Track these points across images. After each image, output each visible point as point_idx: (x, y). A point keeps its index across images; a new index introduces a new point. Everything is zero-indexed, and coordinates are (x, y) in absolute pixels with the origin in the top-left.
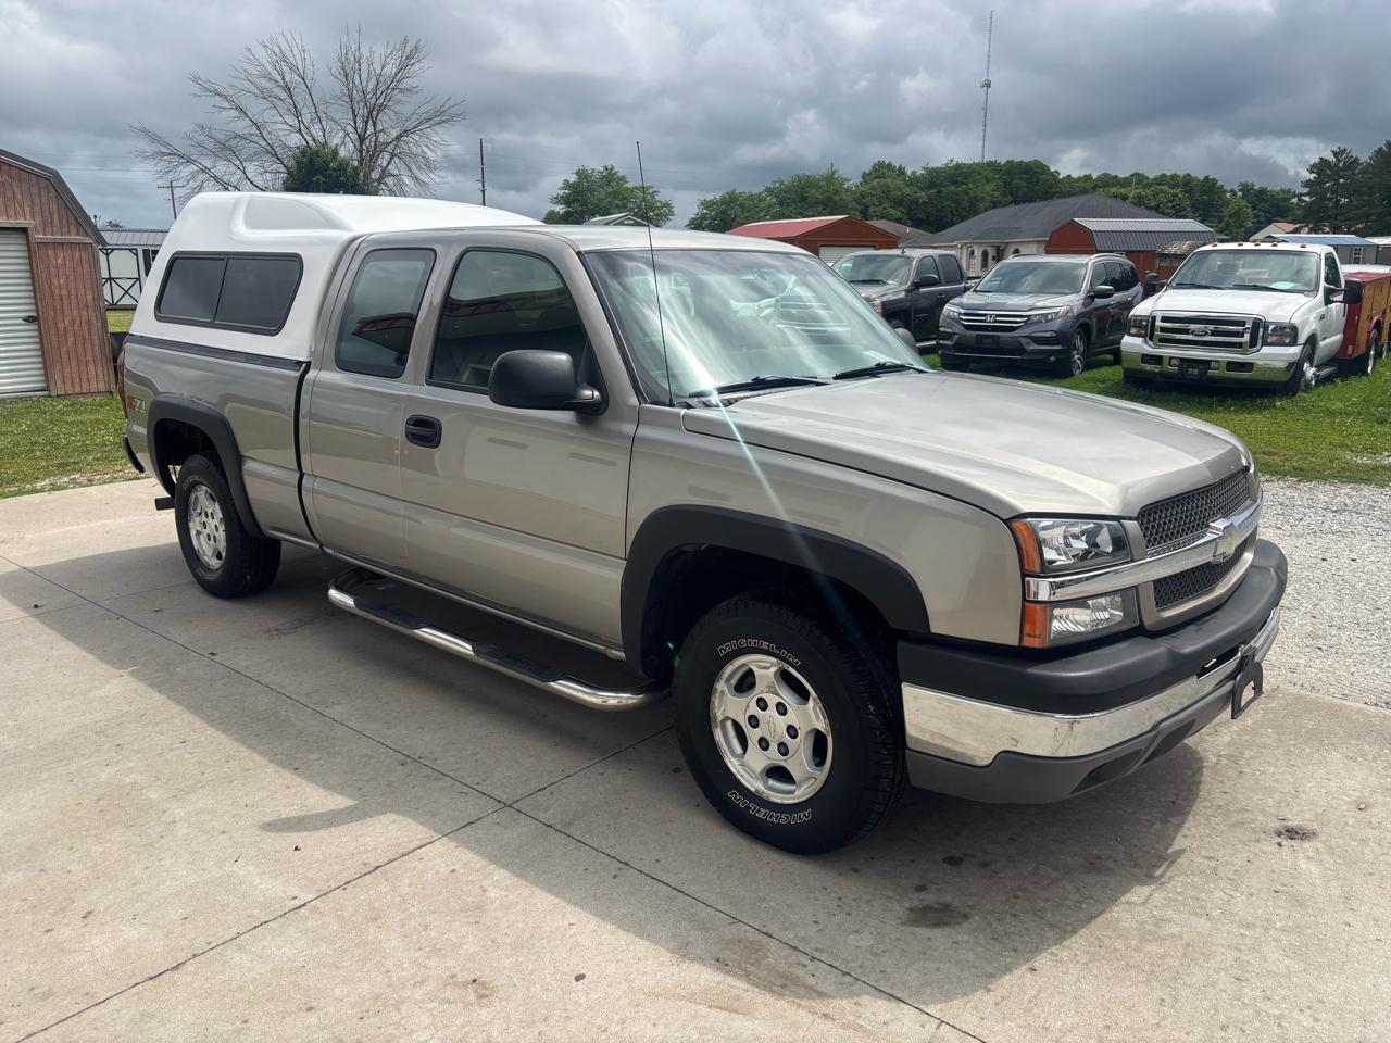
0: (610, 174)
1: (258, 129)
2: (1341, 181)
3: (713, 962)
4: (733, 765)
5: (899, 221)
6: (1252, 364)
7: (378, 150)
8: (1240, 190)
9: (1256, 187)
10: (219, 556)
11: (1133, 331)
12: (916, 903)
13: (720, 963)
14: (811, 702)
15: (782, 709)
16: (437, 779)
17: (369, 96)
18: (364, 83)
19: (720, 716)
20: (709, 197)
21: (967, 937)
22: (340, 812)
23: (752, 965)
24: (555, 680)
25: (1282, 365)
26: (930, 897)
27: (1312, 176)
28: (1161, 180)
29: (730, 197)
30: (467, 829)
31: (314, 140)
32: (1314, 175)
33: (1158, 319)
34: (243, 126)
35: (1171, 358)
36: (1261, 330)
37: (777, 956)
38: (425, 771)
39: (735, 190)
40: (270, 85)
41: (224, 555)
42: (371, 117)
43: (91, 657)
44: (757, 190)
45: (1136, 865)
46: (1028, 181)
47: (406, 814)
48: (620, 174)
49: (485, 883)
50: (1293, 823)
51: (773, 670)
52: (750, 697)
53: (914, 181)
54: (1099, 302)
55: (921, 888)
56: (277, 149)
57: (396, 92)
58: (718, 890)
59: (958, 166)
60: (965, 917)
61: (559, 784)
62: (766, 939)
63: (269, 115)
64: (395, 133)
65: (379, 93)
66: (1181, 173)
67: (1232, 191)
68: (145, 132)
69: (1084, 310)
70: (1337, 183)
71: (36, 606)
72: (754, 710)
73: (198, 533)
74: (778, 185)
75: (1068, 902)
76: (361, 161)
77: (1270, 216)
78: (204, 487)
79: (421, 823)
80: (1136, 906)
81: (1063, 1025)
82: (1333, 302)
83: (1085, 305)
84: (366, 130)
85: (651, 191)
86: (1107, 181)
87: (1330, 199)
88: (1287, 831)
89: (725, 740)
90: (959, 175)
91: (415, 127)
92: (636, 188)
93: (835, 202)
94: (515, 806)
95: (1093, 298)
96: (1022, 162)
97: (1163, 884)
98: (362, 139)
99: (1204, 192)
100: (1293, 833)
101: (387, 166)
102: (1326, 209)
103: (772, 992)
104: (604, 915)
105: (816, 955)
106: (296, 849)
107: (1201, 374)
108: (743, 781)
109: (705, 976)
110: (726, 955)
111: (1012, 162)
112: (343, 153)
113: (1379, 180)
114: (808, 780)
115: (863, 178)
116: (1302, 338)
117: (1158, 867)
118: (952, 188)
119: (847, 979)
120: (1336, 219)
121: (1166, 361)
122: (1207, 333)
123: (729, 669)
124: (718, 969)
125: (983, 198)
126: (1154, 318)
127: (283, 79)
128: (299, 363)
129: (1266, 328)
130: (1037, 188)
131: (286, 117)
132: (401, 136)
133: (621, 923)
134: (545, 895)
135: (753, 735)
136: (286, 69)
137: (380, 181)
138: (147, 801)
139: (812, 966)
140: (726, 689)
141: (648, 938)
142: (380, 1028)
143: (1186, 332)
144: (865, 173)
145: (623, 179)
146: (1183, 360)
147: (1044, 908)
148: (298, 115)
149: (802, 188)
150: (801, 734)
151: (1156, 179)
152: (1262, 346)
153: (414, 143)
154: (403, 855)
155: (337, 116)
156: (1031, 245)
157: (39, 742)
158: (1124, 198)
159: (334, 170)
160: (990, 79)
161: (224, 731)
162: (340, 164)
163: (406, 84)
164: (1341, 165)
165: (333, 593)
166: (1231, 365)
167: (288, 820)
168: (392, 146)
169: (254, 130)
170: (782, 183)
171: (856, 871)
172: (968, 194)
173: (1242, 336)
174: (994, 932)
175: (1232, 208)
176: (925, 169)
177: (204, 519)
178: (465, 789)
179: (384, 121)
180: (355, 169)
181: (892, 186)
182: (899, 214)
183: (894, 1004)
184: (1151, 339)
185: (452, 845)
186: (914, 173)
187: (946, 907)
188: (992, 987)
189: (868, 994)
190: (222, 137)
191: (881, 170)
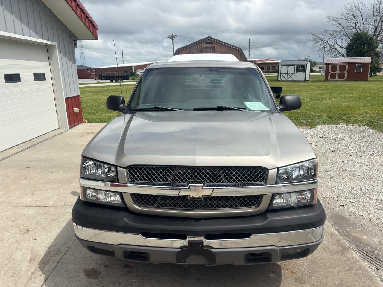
13: (49, 252)
26: (102, 269)
34: (339, 29)
56: (348, 34)
62: (63, 254)
68: (311, 33)
76: (374, 35)
98: (376, 28)
106: (66, 197)
112: (369, 33)
159: (364, 39)
162: (367, 37)
169: (343, 29)
180: (372, 38)
187: (99, 274)
190: (332, 32)
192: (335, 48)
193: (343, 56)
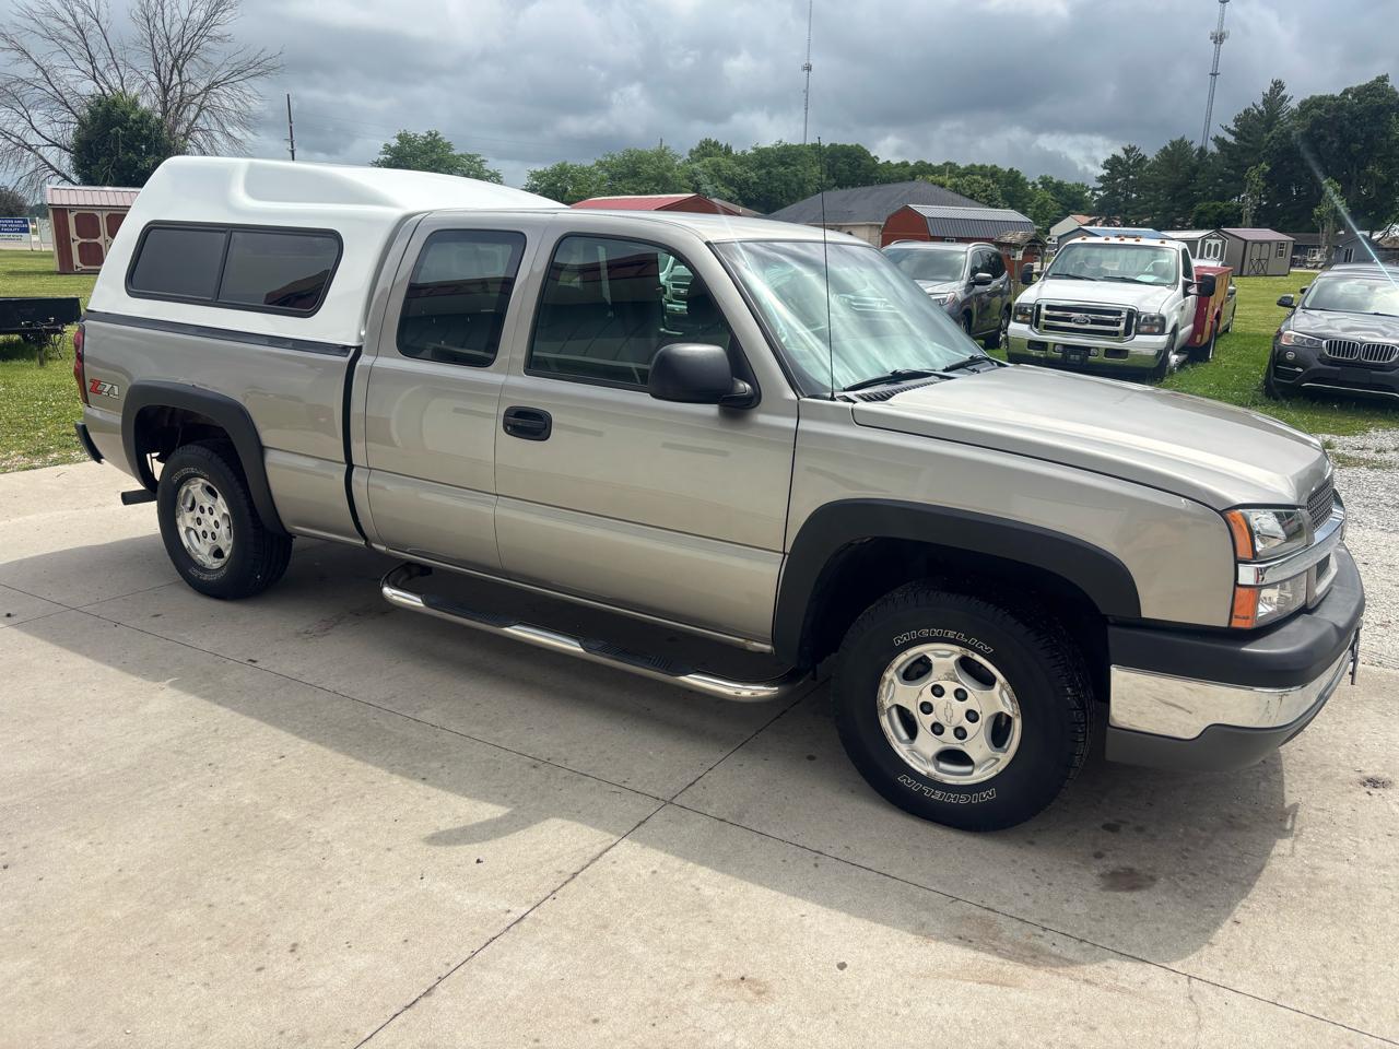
0: (434, 140)
1: (45, 74)
2: (1131, 177)
3: (957, 940)
4: (902, 750)
5: (730, 200)
6: (1127, 351)
7: (184, 102)
8: (1040, 183)
9: (1054, 181)
10: (218, 553)
11: (1019, 318)
12: (1102, 870)
13: (964, 941)
14: (997, 686)
15: (961, 695)
16: (579, 780)
17: (173, 42)
18: (167, 28)
19: (887, 704)
20: (539, 168)
21: (1165, 898)
22: (500, 821)
23: (994, 939)
24: (685, 674)
25: (1152, 353)
26: (1112, 863)
27: (1105, 172)
28: (971, 170)
29: (561, 169)
30: (642, 828)
31: (110, 88)
32: (1108, 171)
33: (1044, 306)
34: (26, 70)
35: (1055, 344)
36: (1135, 320)
37: (1010, 930)
38: (562, 773)
39: (564, 164)
40: (59, 25)
41: (227, 553)
42: (176, 66)
43: (111, 670)
44: (589, 163)
45: (1267, 821)
46: (850, 165)
47: (571, 818)
48: (446, 141)
49: (695, 882)
50: (1370, 774)
51: (955, 657)
52: (925, 684)
53: (741, 160)
54: (978, 288)
55: (1098, 856)
56: (66, 97)
57: (205, 39)
58: (920, 871)
59: (787, 148)
60: (1153, 879)
61: (705, 777)
62: (991, 914)
63: (57, 60)
64: (203, 84)
65: (185, 40)
66: (989, 165)
67: (1033, 183)
69: (966, 297)
70: (1127, 179)
71: (9, 615)
72: (928, 696)
73: (188, 530)
74: (609, 159)
75: (1230, 859)
76: (165, 112)
77: (1066, 208)
78: (202, 480)
79: (592, 826)
80: (1286, 857)
81: (1289, 968)
82: (1190, 294)
83: (967, 292)
84: (171, 80)
85: (478, 159)
86: (923, 170)
87: (1121, 194)
88: (1368, 781)
89: (891, 726)
90: (785, 156)
91: (225, 79)
92: (462, 156)
93: (667, 179)
94: (674, 801)
95: (973, 285)
96: (845, 146)
97: (1297, 836)
98: (166, 90)
99: (1010, 184)
100: (1374, 782)
101: (194, 120)
102: (1118, 204)
103: (1027, 964)
104: (829, 903)
105: (1045, 925)
106: (478, 861)
107: (1082, 360)
108: (912, 765)
109: (960, 955)
110: (963, 931)
111: (836, 145)
112: (144, 104)
113: (1164, 178)
114: (987, 762)
115: (690, 155)
116: (1169, 329)
117: (1286, 821)
118: (782, 169)
119: (1085, 945)
120: (1125, 213)
121: (1050, 347)
122: (1087, 322)
123: (901, 658)
124: (966, 946)
125: (811, 181)
126: (1039, 307)
127: (75, 19)
128: (345, 349)
129: (1139, 318)
130: (858, 172)
131: (77, 61)
132: (209, 87)
133: (847, 908)
134: (759, 889)
135: (924, 722)
136: (78, 9)
137: (186, 136)
138: (283, 822)
139: (1048, 936)
140: (896, 679)
141: (881, 921)
142: (677, 1032)
143: (1068, 320)
144: (692, 150)
145: (448, 145)
146: (1066, 346)
147: (1213, 865)
148: (92, 60)
149: (634, 163)
150: (983, 718)
151: (966, 168)
152: (1136, 334)
153: (224, 99)
154: (593, 860)
155: (137, 65)
156: (863, 229)
157: (114, 767)
158: (942, 186)
159: (135, 121)
160: (811, 62)
161: (320, 743)
162: (142, 116)
163: (215, 31)
164: (1131, 162)
165: (387, 591)
166: (1110, 352)
167: (450, 832)
168: (201, 98)
169: (40, 75)
170: (612, 157)
171: (1032, 843)
172: (796, 175)
173: (1118, 324)
174: (1184, 891)
175: (1038, 199)
176: (754, 149)
177: (197, 513)
178: (615, 789)
179: (190, 70)
180: (159, 122)
181: (723, 164)
182: (730, 193)
183: (1140, 965)
184: (1037, 327)
185: (637, 845)
186: (744, 152)
187: (1131, 872)
188: (1213, 941)
189: (1112, 957)
190: (1, 80)
191: (707, 149)
192: (26, 144)
193: (67, 178)
